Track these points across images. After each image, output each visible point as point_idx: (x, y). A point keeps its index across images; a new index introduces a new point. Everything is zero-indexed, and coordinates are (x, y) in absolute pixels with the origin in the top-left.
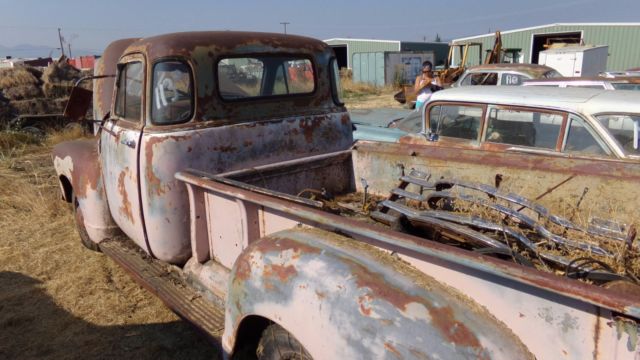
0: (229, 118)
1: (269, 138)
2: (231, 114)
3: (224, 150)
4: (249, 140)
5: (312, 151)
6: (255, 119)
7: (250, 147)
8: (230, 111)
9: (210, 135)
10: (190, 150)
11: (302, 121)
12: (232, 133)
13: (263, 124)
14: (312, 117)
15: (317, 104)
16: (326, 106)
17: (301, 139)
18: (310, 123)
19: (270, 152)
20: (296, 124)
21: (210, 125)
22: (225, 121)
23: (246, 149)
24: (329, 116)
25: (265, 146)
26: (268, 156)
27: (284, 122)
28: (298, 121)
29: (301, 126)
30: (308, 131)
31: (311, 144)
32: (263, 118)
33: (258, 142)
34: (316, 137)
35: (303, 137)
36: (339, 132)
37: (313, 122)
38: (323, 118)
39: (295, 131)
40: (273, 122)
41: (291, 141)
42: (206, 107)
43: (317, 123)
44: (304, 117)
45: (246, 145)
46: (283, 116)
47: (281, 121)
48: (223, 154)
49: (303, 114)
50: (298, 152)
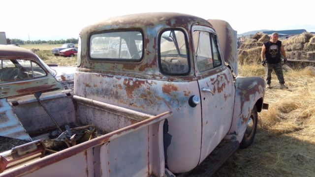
0: (90, 68)
1: (105, 86)
3: (87, 85)
5: (131, 105)
6: (101, 72)
8: (91, 65)
9: (83, 76)
11: (126, 80)
12: (90, 77)
13: (103, 76)
14: (134, 79)
15: (141, 70)
16: (150, 73)
17: (123, 93)
18: (131, 83)
19: (105, 95)
20: (121, 81)
21: (84, 71)
22: (89, 70)
23: (94, 88)
24: (149, 81)
25: (102, 90)
27: (114, 78)
28: (123, 80)
29: (125, 84)
30: (129, 89)
31: (131, 99)
32: (104, 72)
33: (100, 86)
34: (135, 94)
35: (125, 92)
37: (134, 83)
38: (143, 82)
39: (120, 86)
40: (108, 76)
41: (117, 92)
42: (84, 60)
43: (137, 85)
44: (127, 78)
45: (95, 86)
46: (114, 74)
49: (128, 75)
50: (122, 102)
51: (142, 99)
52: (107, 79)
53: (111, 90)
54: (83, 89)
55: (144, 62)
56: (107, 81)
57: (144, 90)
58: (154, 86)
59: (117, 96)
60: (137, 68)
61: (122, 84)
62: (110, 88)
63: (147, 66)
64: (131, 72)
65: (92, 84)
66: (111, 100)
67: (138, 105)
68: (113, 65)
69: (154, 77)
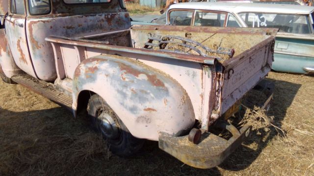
0: (69, 13)
1: (90, 23)
2: (70, 11)
3: (69, 28)
4: (80, 24)
5: (111, 30)
6: (82, 14)
7: (81, 27)
8: (70, 9)
9: (61, 21)
10: (51, 27)
11: (105, 15)
12: (72, 20)
13: (86, 16)
14: (110, 14)
15: (112, 8)
16: (117, 9)
17: (105, 24)
18: (109, 17)
19: (91, 29)
20: (103, 17)
21: (60, 16)
22: (67, 14)
23: (79, 28)
24: (118, 13)
25: (88, 27)
26: (90, 32)
27: (97, 16)
28: (103, 16)
29: (105, 18)
30: (109, 20)
31: (110, 27)
33: (85, 25)
34: (113, 23)
35: (107, 23)
36: (124, 21)
37: (111, 16)
38: (116, 15)
39: (103, 20)
40: (91, 16)
41: (101, 25)
42: (57, 6)
43: (113, 16)
44: (106, 14)
45: (79, 26)
46: (96, 13)
47: (95, 15)
48: (68, 30)
49: (106, 12)
50: (105, 30)
51: (116, 24)
52: (90, 18)
53: (97, 24)
54: (63, 33)
55: (113, 3)
56: (91, 20)
57: (117, 19)
58: (121, 15)
59: (101, 28)
60: (110, 7)
61: (104, 19)
62: (95, 23)
63: (115, 5)
64: (106, 10)
65: (76, 25)
66: (97, 31)
67: (115, 28)
68: (92, 7)
69: (120, 11)
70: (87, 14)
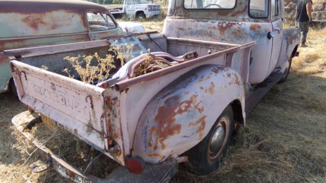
51: (232, 36)
52: (201, 23)
53: (206, 31)
54: (176, 32)
55: (236, 10)
56: (201, 25)
57: (235, 29)
58: (243, 26)
59: (210, 35)
60: (230, 14)
61: (216, 26)
62: (205, 30)
63: (238, 12)
64: (224, 17)
65: (186, 28)
66: (205, 38)
67: (229, 40)
68: (208, 13)
69: (244, 20)
70: (199, 19)
